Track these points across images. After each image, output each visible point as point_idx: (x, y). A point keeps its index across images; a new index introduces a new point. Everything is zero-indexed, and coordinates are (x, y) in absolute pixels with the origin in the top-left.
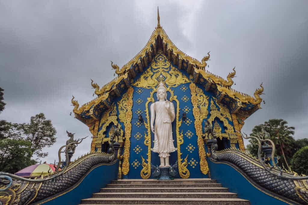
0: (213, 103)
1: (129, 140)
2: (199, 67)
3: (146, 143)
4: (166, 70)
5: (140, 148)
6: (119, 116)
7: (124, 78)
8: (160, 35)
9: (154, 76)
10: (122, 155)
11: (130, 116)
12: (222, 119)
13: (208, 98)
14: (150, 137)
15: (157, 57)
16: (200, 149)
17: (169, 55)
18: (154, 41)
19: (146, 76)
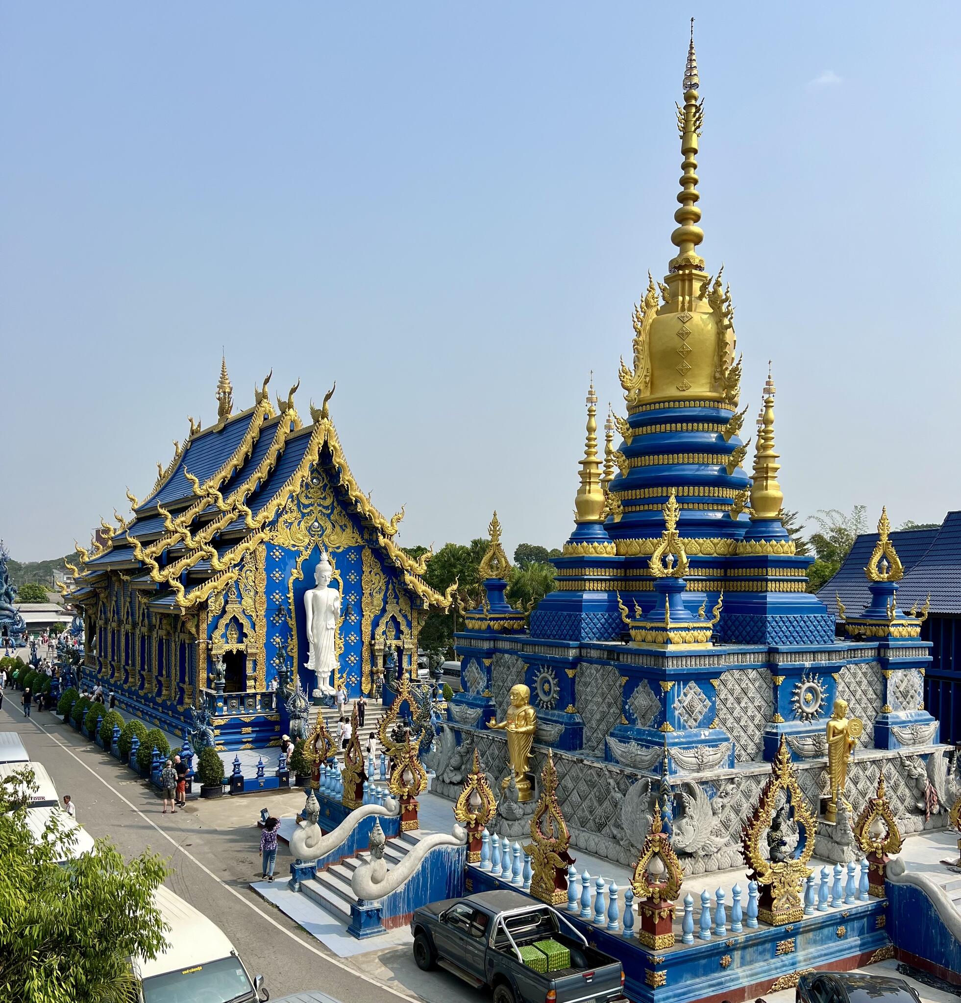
0: (392, 590)
2: (385, 534)
3: (291, 651)
6: (243, 602)
8: (327, 442)
9: (303, 522)
11: (263, 603)
12: (400, 619)
13: (386, 580)
16: (364, 661)
18: (316, 457)
19: (289, 521)
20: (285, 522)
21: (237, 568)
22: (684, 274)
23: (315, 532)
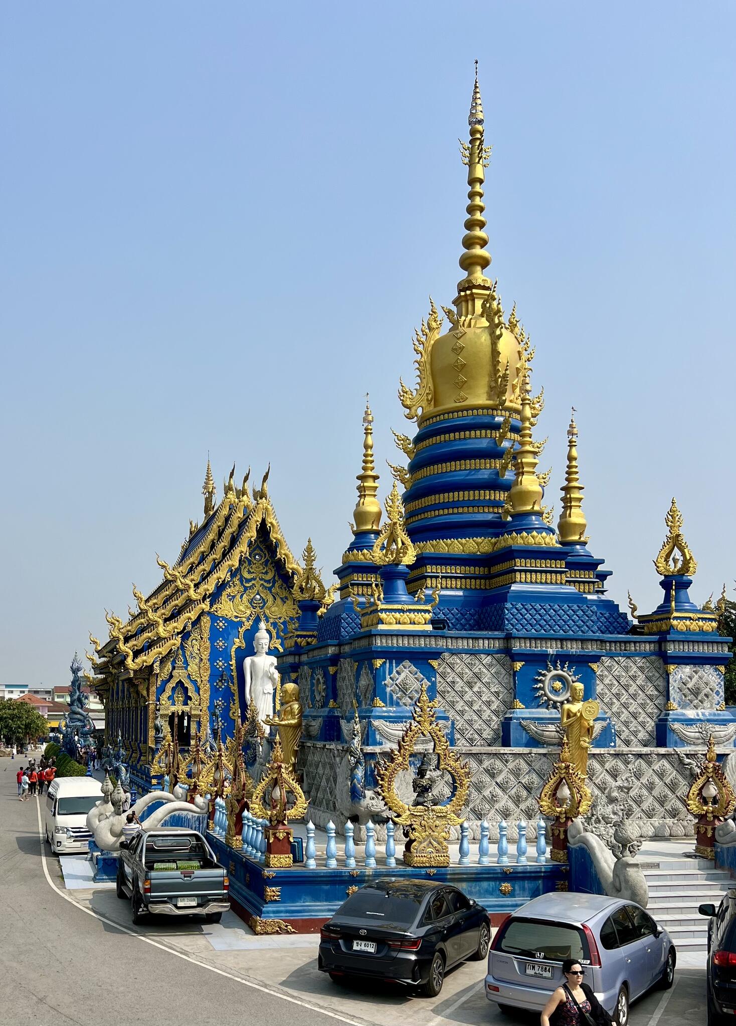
1: (207, 710)
3: (233, 714)
6: (189, 668)
9: (246, 595)
11: (207, 669)
14: (239, 706)
15: (252, 551)
18: (254, 534)
19: (232, 594)
20: (229, 595)
21: (180, 636)
22: (466, 295)
23: (256, 604)
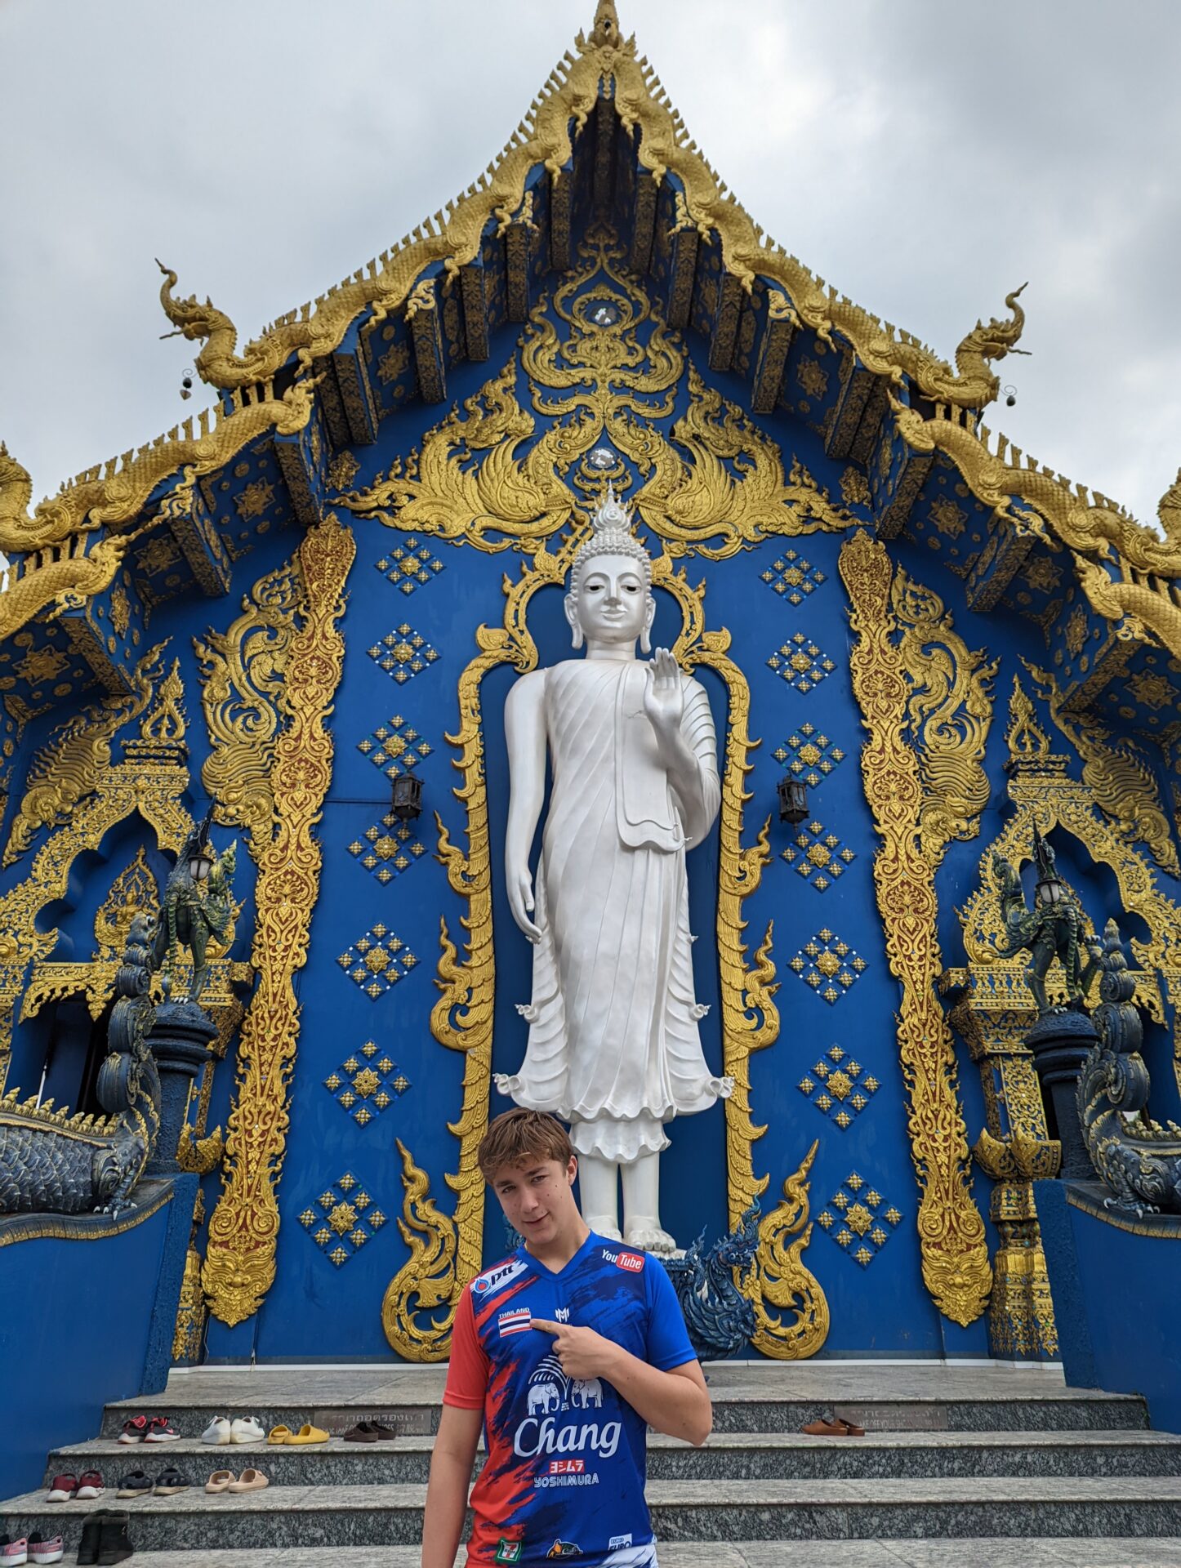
0: (1031, 717)
1: (289, 993)
2: (933, 405)
3: (452, 1018)
4: (646, 412)
5: (385, 1064)
6: (208, 766)
7: (274, 425)
8: (612, 99)
9: (543, 444)
10: (217, 1133)
11: (314, 769)
12: (1104, 847)
13: (985, 673)
14: (490, 969)
15: (578, 293)
16: (917, 1098)
17: (683, 283)
19: (472, 444)
20: (457, 449)
23: (598, 480)
